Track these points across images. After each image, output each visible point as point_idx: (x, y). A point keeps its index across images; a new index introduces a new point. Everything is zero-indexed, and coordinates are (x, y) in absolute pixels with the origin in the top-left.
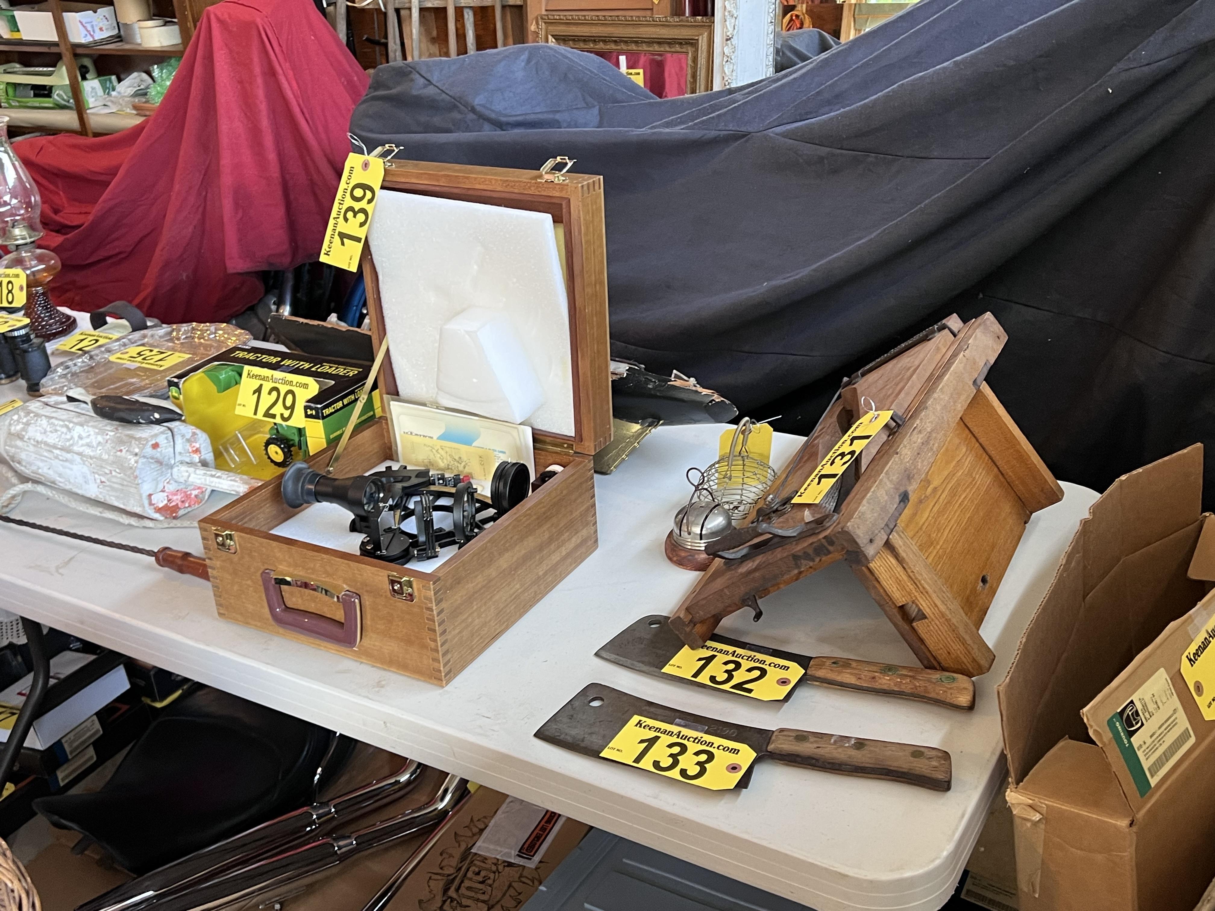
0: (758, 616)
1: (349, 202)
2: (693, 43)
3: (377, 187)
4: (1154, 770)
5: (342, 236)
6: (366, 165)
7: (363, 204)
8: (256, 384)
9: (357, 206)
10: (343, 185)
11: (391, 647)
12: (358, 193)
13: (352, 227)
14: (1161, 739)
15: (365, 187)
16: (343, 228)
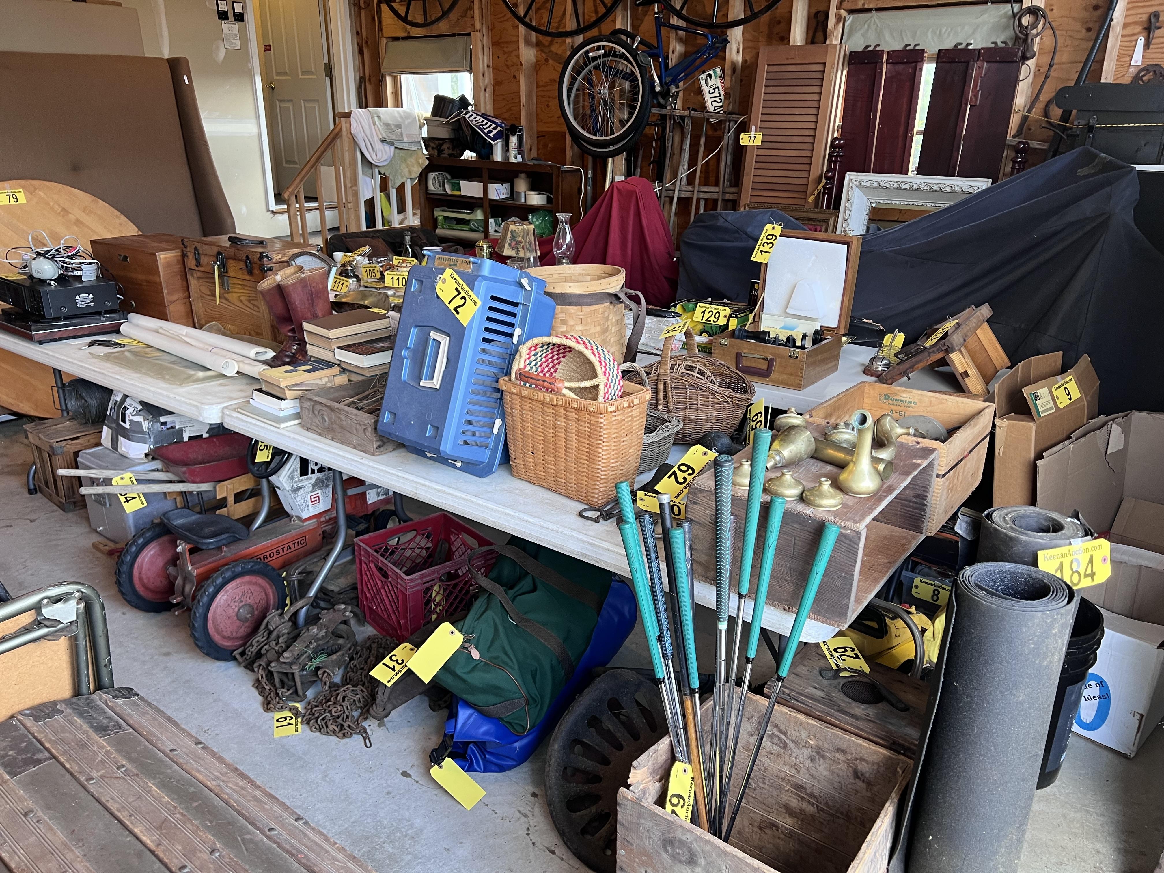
0: (909, 379)
1: (765, 240)
2: (827, 222)
3: (778, 236)
4: (1043, 412)
5: (761, 252)
6: (773, 228)
7: (772, 241)
8: (703, 309)
9: (769, 241)
10: (763, 235)
11: (784, 377)
12: (770, 237)
13: (767, 248)
14: (1045, 405)
15: (772, 235)
16: (762, 248)
